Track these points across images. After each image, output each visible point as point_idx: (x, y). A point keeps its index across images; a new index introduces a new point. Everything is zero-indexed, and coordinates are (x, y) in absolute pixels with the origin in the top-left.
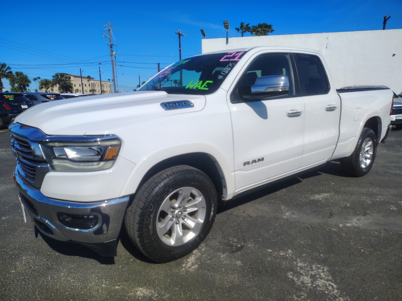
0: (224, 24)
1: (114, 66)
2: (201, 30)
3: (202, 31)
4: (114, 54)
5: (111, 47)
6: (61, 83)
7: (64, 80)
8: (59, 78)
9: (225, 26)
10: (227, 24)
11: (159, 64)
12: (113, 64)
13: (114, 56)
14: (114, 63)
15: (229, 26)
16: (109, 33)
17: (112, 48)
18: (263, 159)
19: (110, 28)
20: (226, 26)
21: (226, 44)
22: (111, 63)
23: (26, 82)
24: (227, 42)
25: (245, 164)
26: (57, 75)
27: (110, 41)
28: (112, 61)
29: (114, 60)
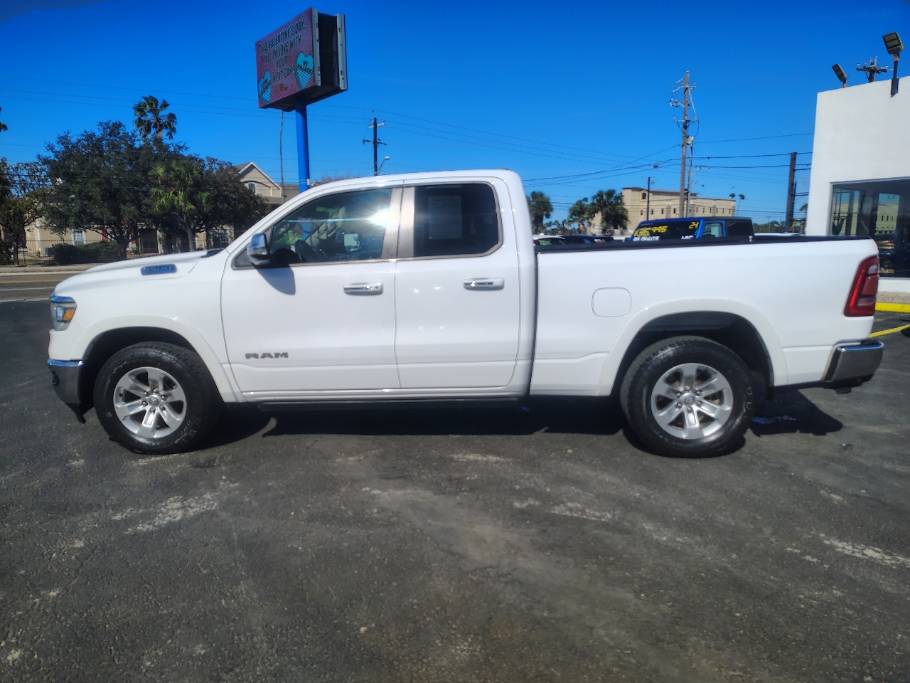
0: (886, 42)
1: (687, 168)
2: (834, 68)
3: (836, 69)
4: (689, 142)
5: (685, 127)
6: (605, 209)
7: (612, 202)
8: (603, 199)
9: (888, 48)
10: (896, 42)
11: (794, 156)
12: (684, 164)
13: (689, 147)
14: (688, 161)
15: (902, 47)
16: (685, 98)
17: (686, 129)
18: (285, 355)
19: (687, 86)
20: (892, 47)
21: (890, 95)
22: (680, 162)
23: (544, 211)
24: (894, 90)
25: (248, 356)
26: (600, 194)
27: (685, 115)
28: (684, 158)
29: (689, 154)
